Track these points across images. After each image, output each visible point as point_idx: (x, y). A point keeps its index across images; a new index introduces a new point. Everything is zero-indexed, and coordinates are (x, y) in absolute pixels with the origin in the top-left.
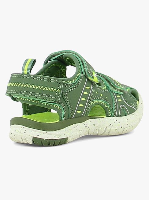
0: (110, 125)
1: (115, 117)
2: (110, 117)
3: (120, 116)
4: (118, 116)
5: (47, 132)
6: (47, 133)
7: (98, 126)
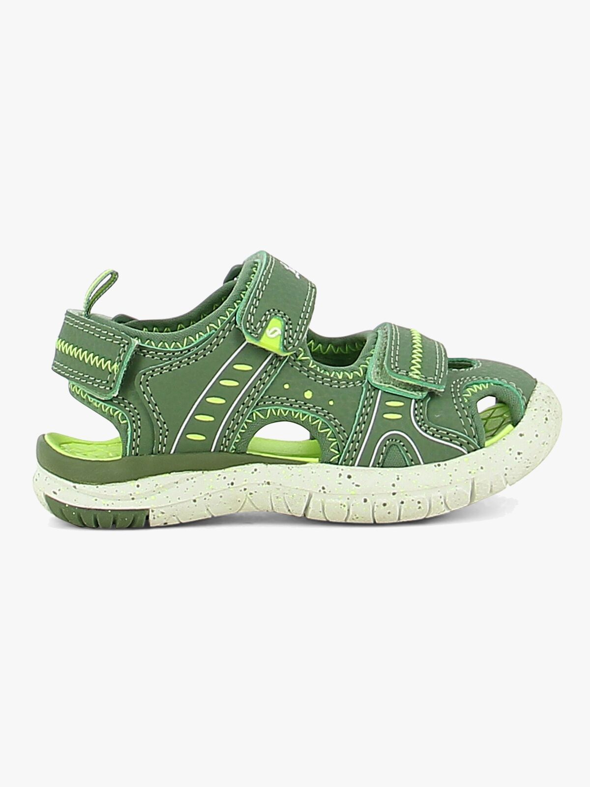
0: (323, 488)
1: (353, 465)
2: (331, 463)
3: (377, 464)
4: (364, 464)
5: (76, 485)
6: (75, 487)
7: (280, 487)
